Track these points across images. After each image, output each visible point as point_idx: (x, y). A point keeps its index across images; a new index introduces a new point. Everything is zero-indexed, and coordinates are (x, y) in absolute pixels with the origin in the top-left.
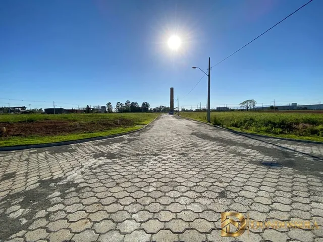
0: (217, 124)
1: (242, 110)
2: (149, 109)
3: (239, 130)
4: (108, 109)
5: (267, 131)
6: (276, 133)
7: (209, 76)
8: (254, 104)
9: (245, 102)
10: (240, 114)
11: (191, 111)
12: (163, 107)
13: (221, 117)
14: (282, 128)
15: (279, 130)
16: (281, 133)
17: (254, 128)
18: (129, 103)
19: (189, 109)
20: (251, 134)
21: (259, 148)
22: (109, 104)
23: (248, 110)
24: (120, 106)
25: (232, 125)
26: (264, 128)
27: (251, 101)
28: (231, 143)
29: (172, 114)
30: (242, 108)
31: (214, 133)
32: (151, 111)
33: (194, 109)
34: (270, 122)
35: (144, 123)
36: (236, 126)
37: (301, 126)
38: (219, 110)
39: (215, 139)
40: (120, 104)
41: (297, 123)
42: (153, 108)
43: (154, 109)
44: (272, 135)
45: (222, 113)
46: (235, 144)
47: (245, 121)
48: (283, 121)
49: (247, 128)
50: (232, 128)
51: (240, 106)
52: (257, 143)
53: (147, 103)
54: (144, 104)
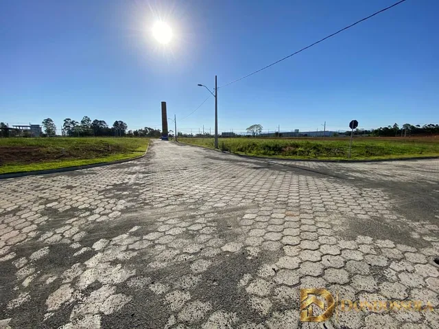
0: (225, 149)
1: (249, 136)
2: (127, 131)
3: (243, 154)
4: (48, 131)
5: (264, 154)
6: (270, 155)
7: (216, 96)
8: (260, 129)
9: (252, 127)
10: (246, 140)
11: (191, 136)
12: (149, 129)
13: (228, 143)
14: (275, 151)
15: (272, 152)
16: (274, 154)
17: (255, 151)
18: (89, 120)
19: (188, 134)
20: (253, 156)
21: (255, 163)
22: (47, 122)
23: (254, 136)
24: (72, 126)
25: (238, 150)
26: (262, 151)
27: (257, 126)
28: (238, 161)
29: (167, 139)
30: (249, 134)
31: (223, 157)
32: (130, 135)
33: (194, 134)
34: (267, 146)
35: (140, 149)
36: (241, 150)
37: (287, 149)
38: (225, 135)
39: (225, 160)
40: (72, 123)
41: (286, 147)
42: (133, 130)
44: (267, 156)
45: (228, 139)
46: (240, 161)
47: (249, 146)
48: (276, 145)
49: (250, 152)
50: (239, 152)
51: (247, 131)
52: (255, 161)
53: (122, 122)
54: (116, 123)
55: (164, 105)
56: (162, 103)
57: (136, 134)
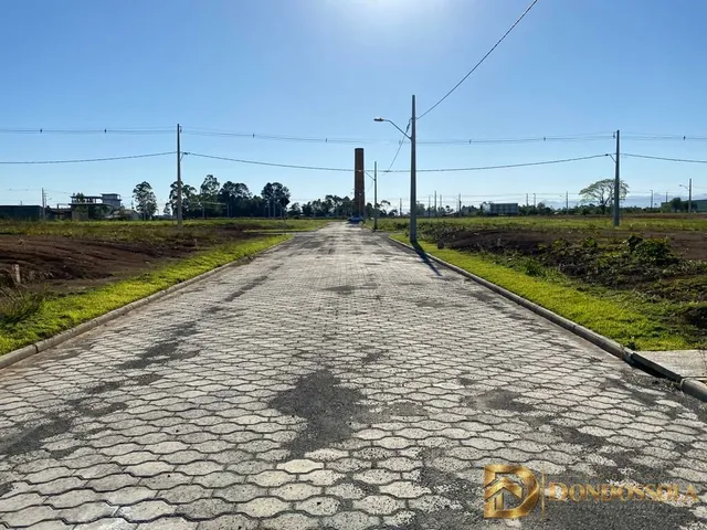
2: (289, 206)
4: (144, 207)
9: (594, 187)
12: (336, 199)
18: (216, 183)
22: (142, 188)
24: (183, 196)
32: (295, 214)
40: (184, 189)
43: (307, 209)
51: (581, 197)
53: (279, 186)
54: (268, 189)
55: (359, 153)
56: (356, 150)
57: (308, 211)
